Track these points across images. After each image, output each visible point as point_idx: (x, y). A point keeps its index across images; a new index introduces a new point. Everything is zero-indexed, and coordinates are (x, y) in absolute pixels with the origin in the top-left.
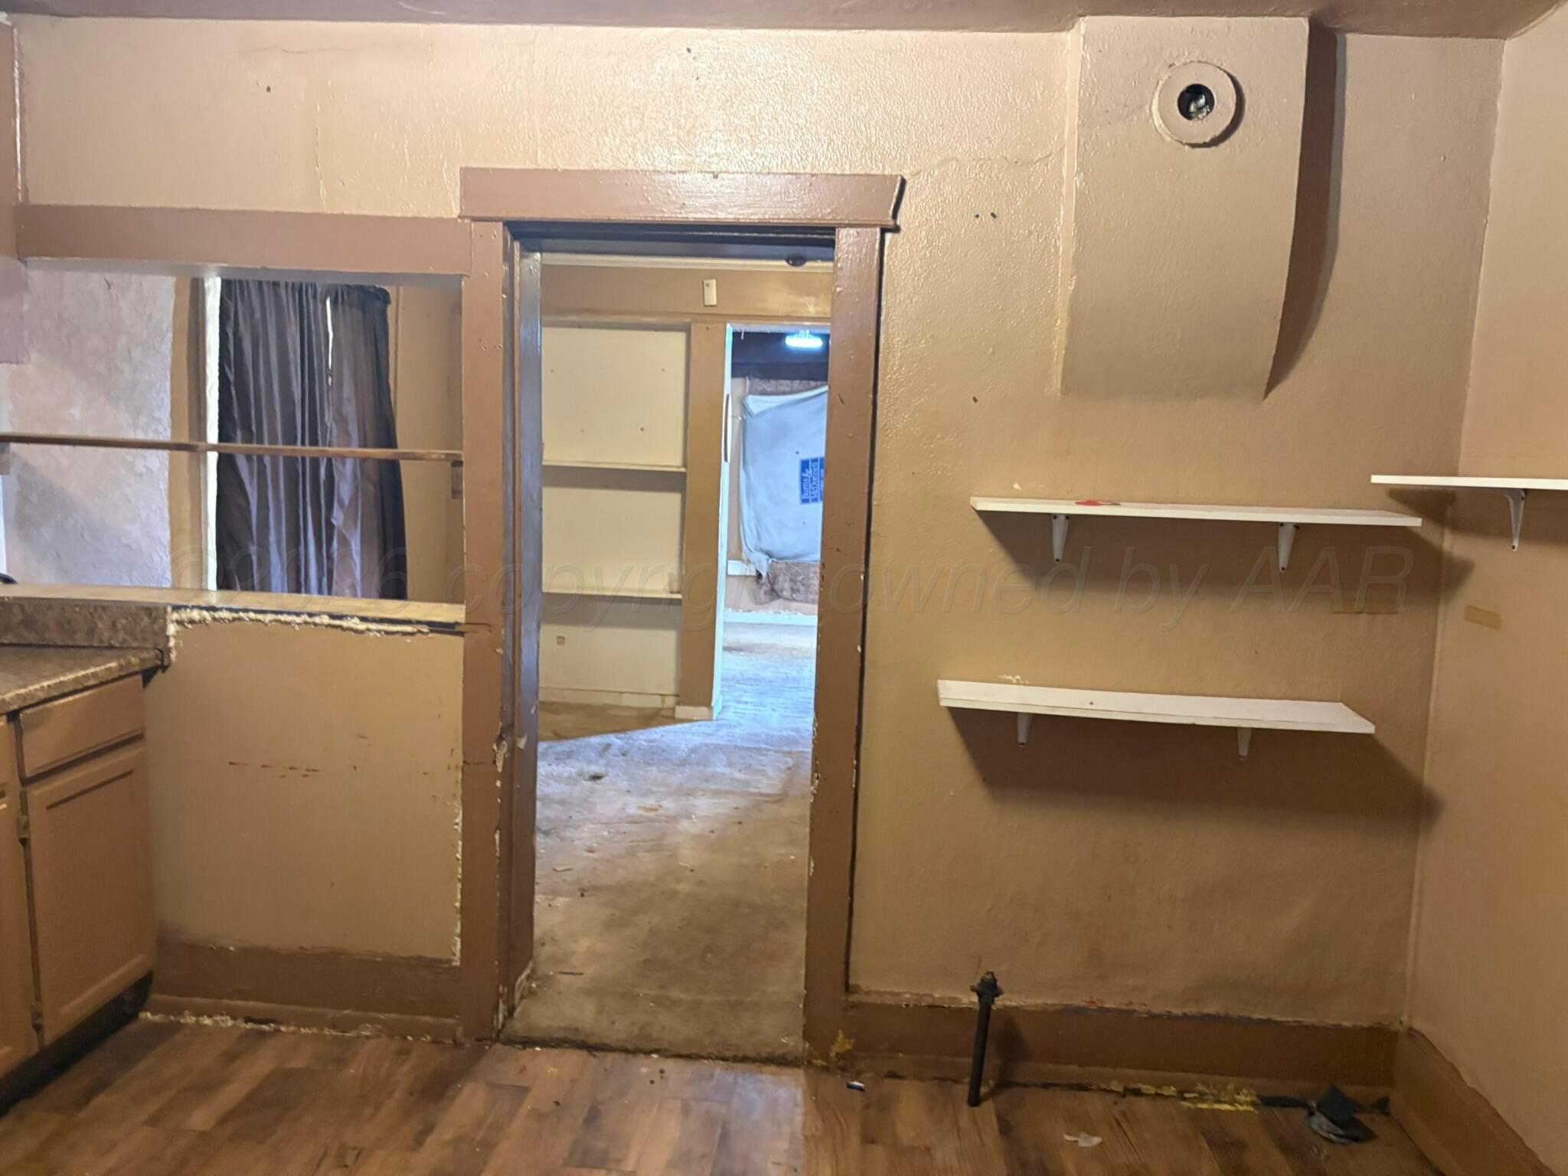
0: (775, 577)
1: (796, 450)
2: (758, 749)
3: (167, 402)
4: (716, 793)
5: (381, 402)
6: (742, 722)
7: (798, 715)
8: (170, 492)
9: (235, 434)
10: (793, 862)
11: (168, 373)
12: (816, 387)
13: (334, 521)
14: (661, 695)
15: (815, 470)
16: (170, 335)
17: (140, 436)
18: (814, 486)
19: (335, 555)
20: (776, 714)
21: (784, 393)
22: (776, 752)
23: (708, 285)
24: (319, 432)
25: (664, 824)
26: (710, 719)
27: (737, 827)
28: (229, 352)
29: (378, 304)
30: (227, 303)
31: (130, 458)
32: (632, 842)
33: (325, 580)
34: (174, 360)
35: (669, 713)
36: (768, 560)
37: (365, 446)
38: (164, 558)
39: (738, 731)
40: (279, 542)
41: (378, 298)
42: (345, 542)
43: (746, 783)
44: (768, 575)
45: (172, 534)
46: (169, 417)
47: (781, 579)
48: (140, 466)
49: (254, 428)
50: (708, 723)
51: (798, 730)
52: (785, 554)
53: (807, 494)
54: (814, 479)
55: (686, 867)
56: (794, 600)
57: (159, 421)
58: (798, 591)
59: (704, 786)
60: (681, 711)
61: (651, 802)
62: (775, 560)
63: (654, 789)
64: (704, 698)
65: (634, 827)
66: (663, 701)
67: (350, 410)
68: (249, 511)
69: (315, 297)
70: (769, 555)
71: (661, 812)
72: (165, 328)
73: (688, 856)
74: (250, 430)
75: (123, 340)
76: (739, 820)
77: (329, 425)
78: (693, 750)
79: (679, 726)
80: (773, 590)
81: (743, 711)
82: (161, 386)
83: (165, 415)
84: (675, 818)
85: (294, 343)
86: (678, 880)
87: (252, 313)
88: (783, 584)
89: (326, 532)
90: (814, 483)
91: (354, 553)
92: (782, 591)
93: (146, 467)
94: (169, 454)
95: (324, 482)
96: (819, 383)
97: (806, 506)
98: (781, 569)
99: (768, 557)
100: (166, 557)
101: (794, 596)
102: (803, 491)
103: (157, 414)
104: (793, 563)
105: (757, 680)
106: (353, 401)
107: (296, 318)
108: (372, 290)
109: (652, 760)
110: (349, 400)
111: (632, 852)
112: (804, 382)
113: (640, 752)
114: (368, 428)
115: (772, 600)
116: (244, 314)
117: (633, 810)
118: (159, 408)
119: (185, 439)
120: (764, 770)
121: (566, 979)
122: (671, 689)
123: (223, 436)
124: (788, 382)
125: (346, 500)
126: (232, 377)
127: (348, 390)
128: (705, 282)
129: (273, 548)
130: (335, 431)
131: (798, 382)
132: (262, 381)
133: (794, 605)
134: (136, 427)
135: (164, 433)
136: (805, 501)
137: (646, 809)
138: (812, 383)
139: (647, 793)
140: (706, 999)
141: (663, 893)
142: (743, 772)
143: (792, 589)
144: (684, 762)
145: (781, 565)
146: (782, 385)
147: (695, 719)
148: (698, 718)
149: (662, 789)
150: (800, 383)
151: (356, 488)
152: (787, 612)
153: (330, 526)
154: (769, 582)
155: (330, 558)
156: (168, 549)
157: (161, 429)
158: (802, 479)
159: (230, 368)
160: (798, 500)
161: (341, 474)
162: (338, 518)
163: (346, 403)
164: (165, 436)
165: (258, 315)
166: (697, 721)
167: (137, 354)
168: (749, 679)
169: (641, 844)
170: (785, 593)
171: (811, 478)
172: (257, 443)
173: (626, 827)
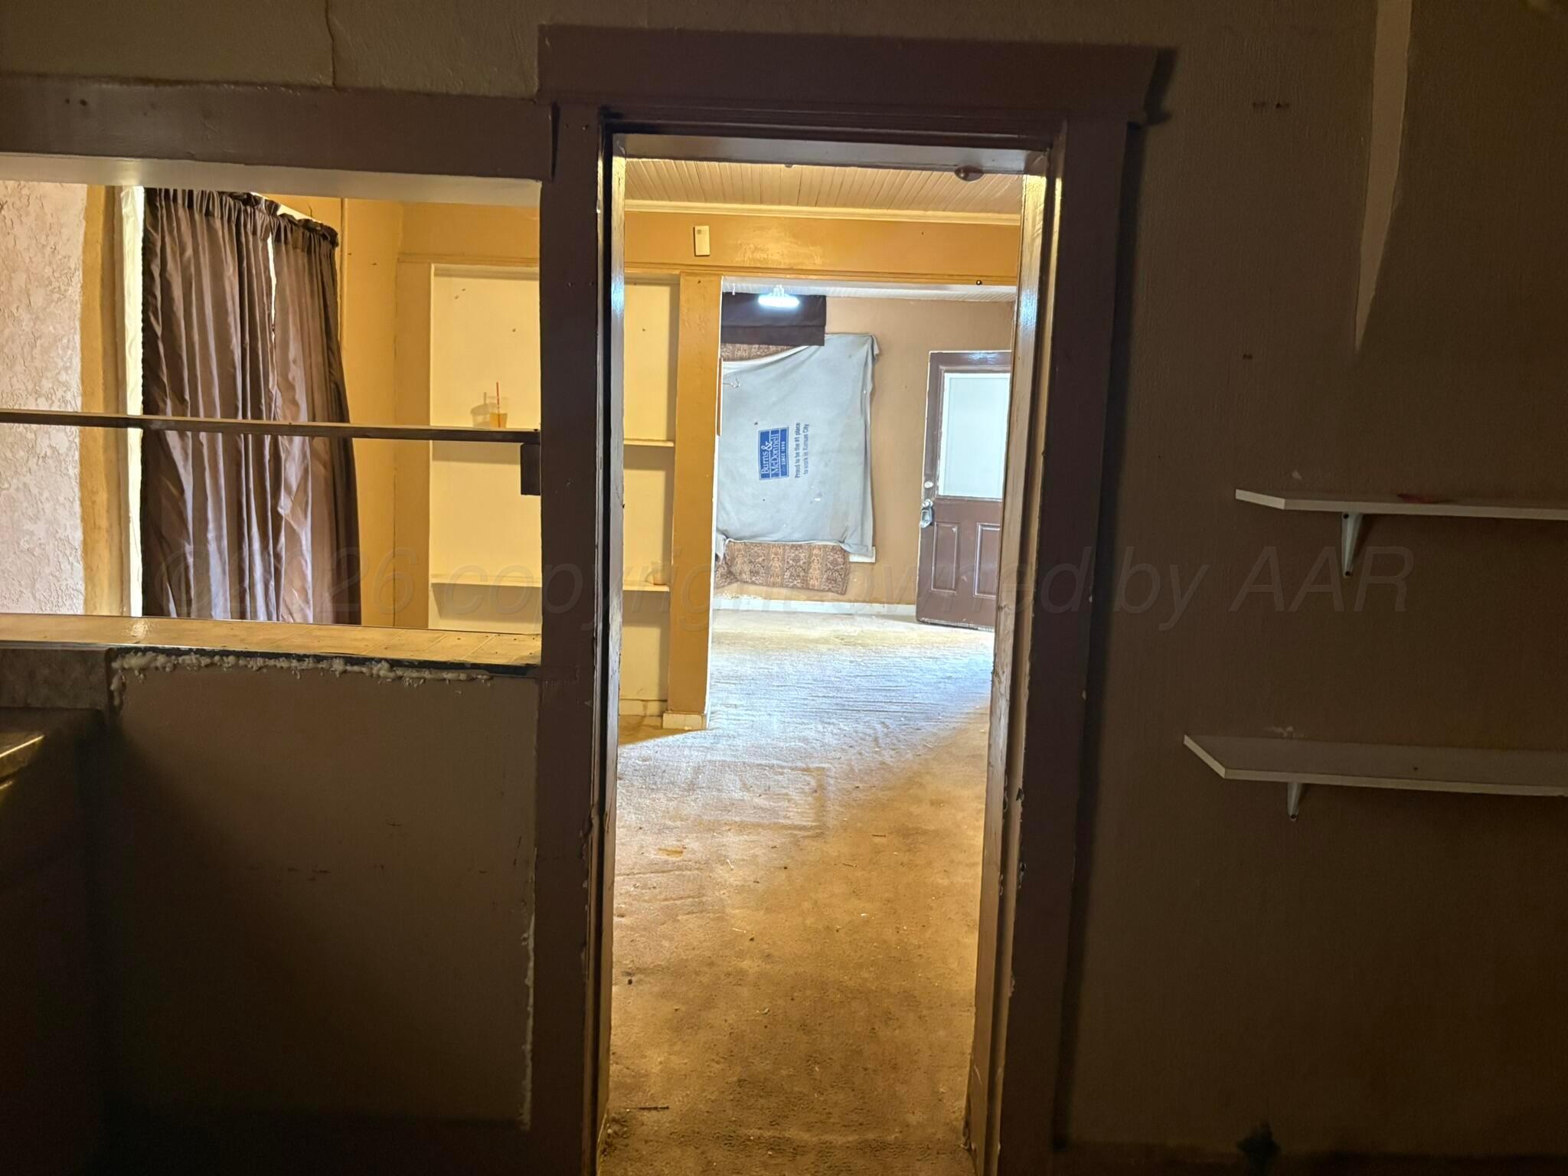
0: (733, 559)
1: (755, 421)
2: (772, 767)
3: (77, 362)
4: (742, 827)
5: (330, 365)
6: (741, 731)
7: (800, 721)
8: (81, 478)
9: (165, 403)
10: (866, 922)
11: (78, 324)
12: (777, 352)
13: (280, 510)
14: (643, 701)
15: (776, 442)
16: (79, 275)
17: (43, 406)
18: (775, 459)
19: (283, 554)
20: (774, 720)
21: (742, 359)
22: (792, 769)
23: (699, 232)
24: (263, 401)
25: (696, 872)
26: (703, 728)
27: (783, 874)
28: (155, 297)
29: (325, 245)
30: (153, 235)
31: (30, 436)
32: (666, 900)
33: (272, 583)
34: (86, 307)
35: (656, 722)
36: (725, 540)
37: (314, 420)
38: (75, 564)
39: (739, 742)
40: (219, 538)
41: (325, 237)
42: (293, 536)
43: (773, 812)
44: (725, 558)
45: (85, 533)
46: (79, 381)
47: (739, 560)
48: (43, 447)
49: (187, 397)
50: (703, 733)
51: (805, 740)
52: (743, 534)
53: (766, 469)
54: (775, 452)
55: (742, 935)
56: (753, 583)
57: (67, 386)
58: (757, 573)
59: (727, 817)
60: (669, 720)
61: (671, 842)
62: (732, 540)
63: (669, 823)
64: (694, 703)
65: (661, 878)
66: (645, 707)
67: (297, 374)
68: (184, 502)
69: (254, 233)
70: (725, 535)
71: (686, 855)
72: (73, 267)
73: (742, 919)
74: (183, 400)
75: (20, 279)
76: (782, 864)
77: (274, 393)
78: (698, 770)
79: (670, 739)
80: (730, 573)
81: (737, 718)
82: (69, 341)
83: (74, 379)
84: (705, 865)
85: (232, 289)
86: (741, 955)
87: (183, 251)
88: (741, 565)
89: (270, 525)
90: (775, 457)
91: (304, 547)
92: (740, 573)
93: (50, 446)
94: (80, 432)
95: (269, 461)
96: (780, 348)
97: (766, 481)
98: (739, 550)
99: (725, 537)
100: (78, 562)
101: (754, 579)
102: (762, 467)
103: (63, 377)
104: (752, 543)
105: (739, 678)
106: (300, 362)
107: (233, 258)
108: (319, 228)
109: (655, 783)
110: (295, 362)
111: (671, 915)
112: (763, 346)
113: (637, 773)
114: (317, 396)
115: (730, 583)
116: (172, 249)
117: (653, 855)
118: (66, 369)
119: (98, 410)
120: (787, 794)
121: (648, 1117)
122: (653, 693)
123: (149, 405)
124: (745, 346)
125: (294, 487)
126: (159, 330)
127: (294, 350)
128: (697, 228)
129: (212, 547)
130: (279, 402)
131: (757, 346)
132: (196, 337)
133: (752, 588)
134: (38, 394)
135: (73, 402)
136: (764, 476)
137: (670, 853)
138: (772, 348)
139: (663, 829)
140: (837, 1139)
141: (729, 974)
142: (763, 796)
143: (751, 572)
144: (692, 787)
145: (739, 545)
146: (739, 350)
147: (686, 728)
148: (690, 728)
149: (678, 823)
150: (759, 348)
151: (306, 471)
152: (745, 596)
153: (277, 517)
154: (726, 563)
155: (277, 557)
156: (79, 552)
157: (69, 397)
158: (762, 451)
159: (157, 318)
160: (758, 476)
161: (288, 452)
162: (285, 506)
163: (292, 365)
164: (74, 405)
165: (189, 252)
166: (689, 731)
167: (38, 299)
168: (728, 677)
169: (678, 902)
170: (744, 576)
171: (772, 451)
172: (192, 416)
173: (655, 879)
